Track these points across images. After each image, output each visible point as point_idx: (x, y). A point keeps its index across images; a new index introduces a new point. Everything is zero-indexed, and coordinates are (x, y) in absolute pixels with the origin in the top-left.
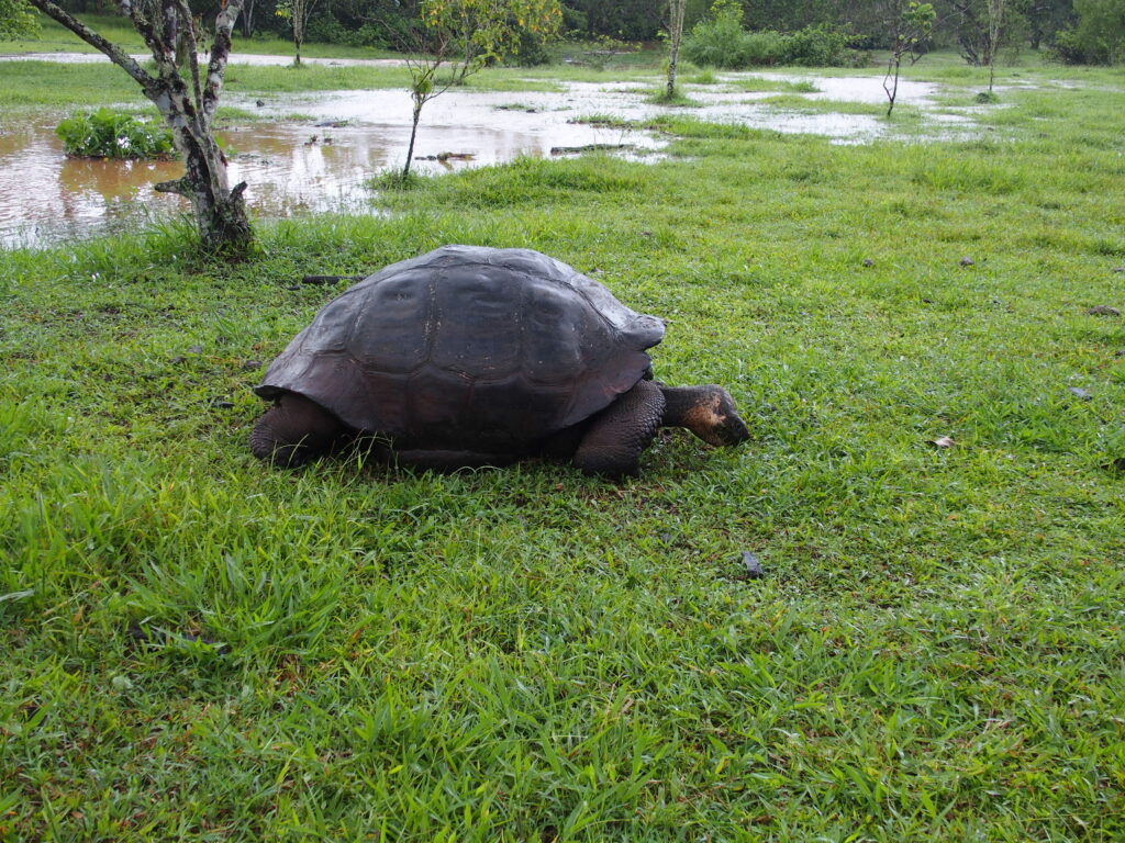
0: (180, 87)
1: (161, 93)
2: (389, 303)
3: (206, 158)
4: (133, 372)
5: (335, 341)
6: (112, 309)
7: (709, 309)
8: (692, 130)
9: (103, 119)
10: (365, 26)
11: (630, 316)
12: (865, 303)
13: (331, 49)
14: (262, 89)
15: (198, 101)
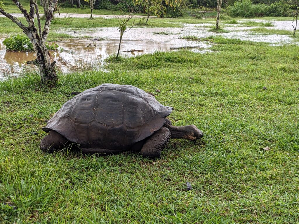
0: (35, 30)
1: (29, 32)
2: (83, 102)
3: (43, 53)
4: (10, 123)
5: (66, 114)
6: (8, 102)
7: (204, 104)
8: (221, 41)
9: (18, 38)
10: (119, 3)
11: (161, 107)
12: (258, 102)
13: (107, 11)
14: (77, 27)
15: (40, 35)
